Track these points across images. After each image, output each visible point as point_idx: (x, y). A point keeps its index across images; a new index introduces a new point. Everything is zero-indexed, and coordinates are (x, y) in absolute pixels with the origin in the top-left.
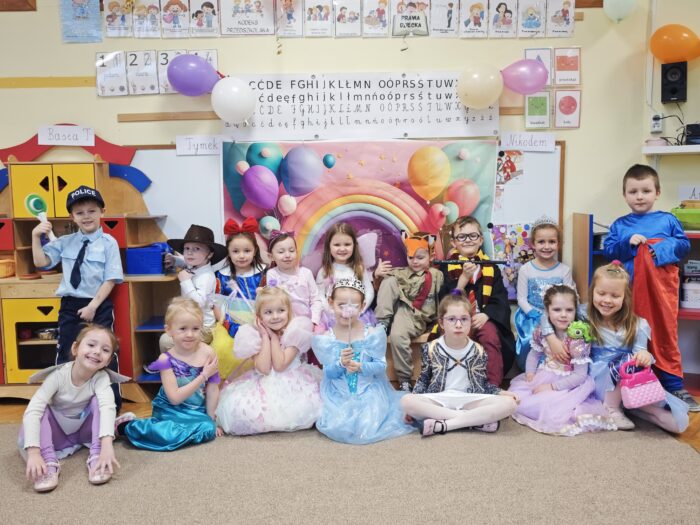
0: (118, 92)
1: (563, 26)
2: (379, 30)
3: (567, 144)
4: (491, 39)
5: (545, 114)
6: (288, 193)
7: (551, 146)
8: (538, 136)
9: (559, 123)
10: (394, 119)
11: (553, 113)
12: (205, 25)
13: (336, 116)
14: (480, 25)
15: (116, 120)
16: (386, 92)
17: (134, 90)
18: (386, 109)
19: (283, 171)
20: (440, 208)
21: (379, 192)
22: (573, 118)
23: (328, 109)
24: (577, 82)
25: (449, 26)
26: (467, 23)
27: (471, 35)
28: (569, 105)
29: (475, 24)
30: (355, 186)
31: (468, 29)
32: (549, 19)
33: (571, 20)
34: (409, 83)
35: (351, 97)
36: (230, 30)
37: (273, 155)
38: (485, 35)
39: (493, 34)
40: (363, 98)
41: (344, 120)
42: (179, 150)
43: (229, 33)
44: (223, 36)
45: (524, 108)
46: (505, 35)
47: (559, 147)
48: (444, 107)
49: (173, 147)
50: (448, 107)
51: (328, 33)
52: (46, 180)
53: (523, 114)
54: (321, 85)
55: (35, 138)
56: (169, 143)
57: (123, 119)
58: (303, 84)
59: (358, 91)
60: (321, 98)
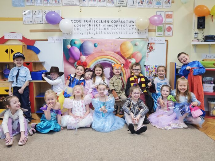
0: (30, 23)
1: (168, 5)
2: (111, 5)
3: (169, 41)
4: (146, 8)
5: (162, 32)
6: (83, 55)
7: (164, 42)
8: (160, 38)
9: (166, 35)
10: (116, 33)
11: (165, 31)
12: (57, 2)
13: (98, 31)
14: (143, 4)
15: (29, 31)
16: (113, 24)
17: (35, 22)
18: (114, 29)
19: (82, 48)
20: (130, 60)
21: (111, 55)
22: (170, 33)
23: (96, 29)
24: (172, 22)
25: (133, 4)
26: (139, 3)
27: (140, 7)
28: (169, 29)
29: (141, 3)
30: (104, 53)
31: (139, 5)
32: (164, 2)
33: (171, 3)
34: (121, 22)
35: (103, 25)
36: (65, 4)
37: (78, 43)
38: (144, 7)
39: (146, 7)
40: (107, 26)
41: (100, 32)
42: (49, 41)
43: (65, 5)
44: (63, 6)
45: (156, 30)
46: (150, 7)
47: (166, 42)
48: (131, 29)
49: (47, 40)
50: (133, 29)
51: (96, 6)
52: (7, 50)
53: (155, 32)
54: (93, 21)
55: (4, 37)
56: (46, 39)
57: (32, 31)
58: (88, 21)
59: (105, 24)
60: (93, 25)
